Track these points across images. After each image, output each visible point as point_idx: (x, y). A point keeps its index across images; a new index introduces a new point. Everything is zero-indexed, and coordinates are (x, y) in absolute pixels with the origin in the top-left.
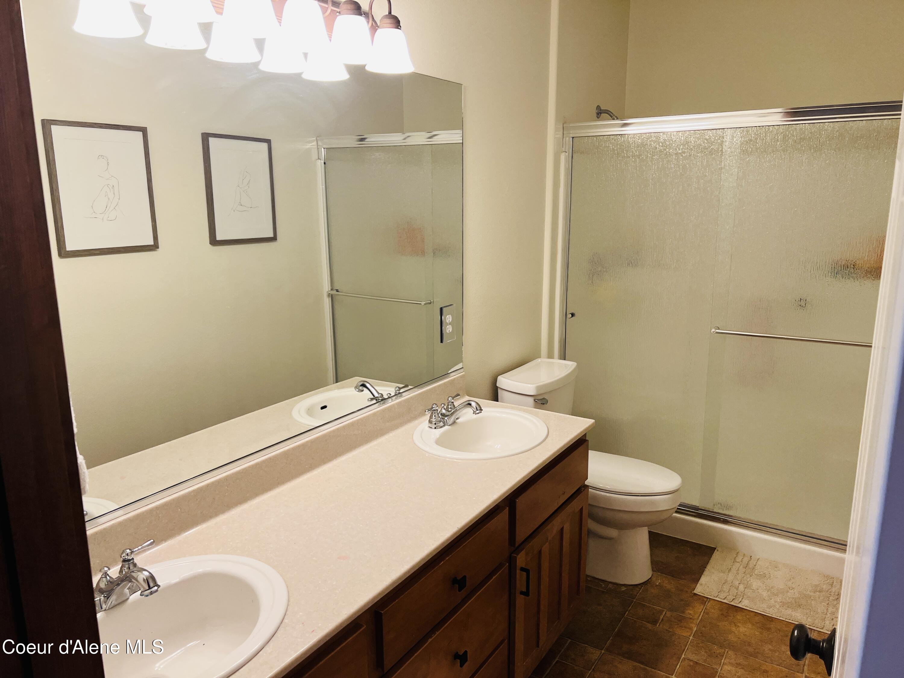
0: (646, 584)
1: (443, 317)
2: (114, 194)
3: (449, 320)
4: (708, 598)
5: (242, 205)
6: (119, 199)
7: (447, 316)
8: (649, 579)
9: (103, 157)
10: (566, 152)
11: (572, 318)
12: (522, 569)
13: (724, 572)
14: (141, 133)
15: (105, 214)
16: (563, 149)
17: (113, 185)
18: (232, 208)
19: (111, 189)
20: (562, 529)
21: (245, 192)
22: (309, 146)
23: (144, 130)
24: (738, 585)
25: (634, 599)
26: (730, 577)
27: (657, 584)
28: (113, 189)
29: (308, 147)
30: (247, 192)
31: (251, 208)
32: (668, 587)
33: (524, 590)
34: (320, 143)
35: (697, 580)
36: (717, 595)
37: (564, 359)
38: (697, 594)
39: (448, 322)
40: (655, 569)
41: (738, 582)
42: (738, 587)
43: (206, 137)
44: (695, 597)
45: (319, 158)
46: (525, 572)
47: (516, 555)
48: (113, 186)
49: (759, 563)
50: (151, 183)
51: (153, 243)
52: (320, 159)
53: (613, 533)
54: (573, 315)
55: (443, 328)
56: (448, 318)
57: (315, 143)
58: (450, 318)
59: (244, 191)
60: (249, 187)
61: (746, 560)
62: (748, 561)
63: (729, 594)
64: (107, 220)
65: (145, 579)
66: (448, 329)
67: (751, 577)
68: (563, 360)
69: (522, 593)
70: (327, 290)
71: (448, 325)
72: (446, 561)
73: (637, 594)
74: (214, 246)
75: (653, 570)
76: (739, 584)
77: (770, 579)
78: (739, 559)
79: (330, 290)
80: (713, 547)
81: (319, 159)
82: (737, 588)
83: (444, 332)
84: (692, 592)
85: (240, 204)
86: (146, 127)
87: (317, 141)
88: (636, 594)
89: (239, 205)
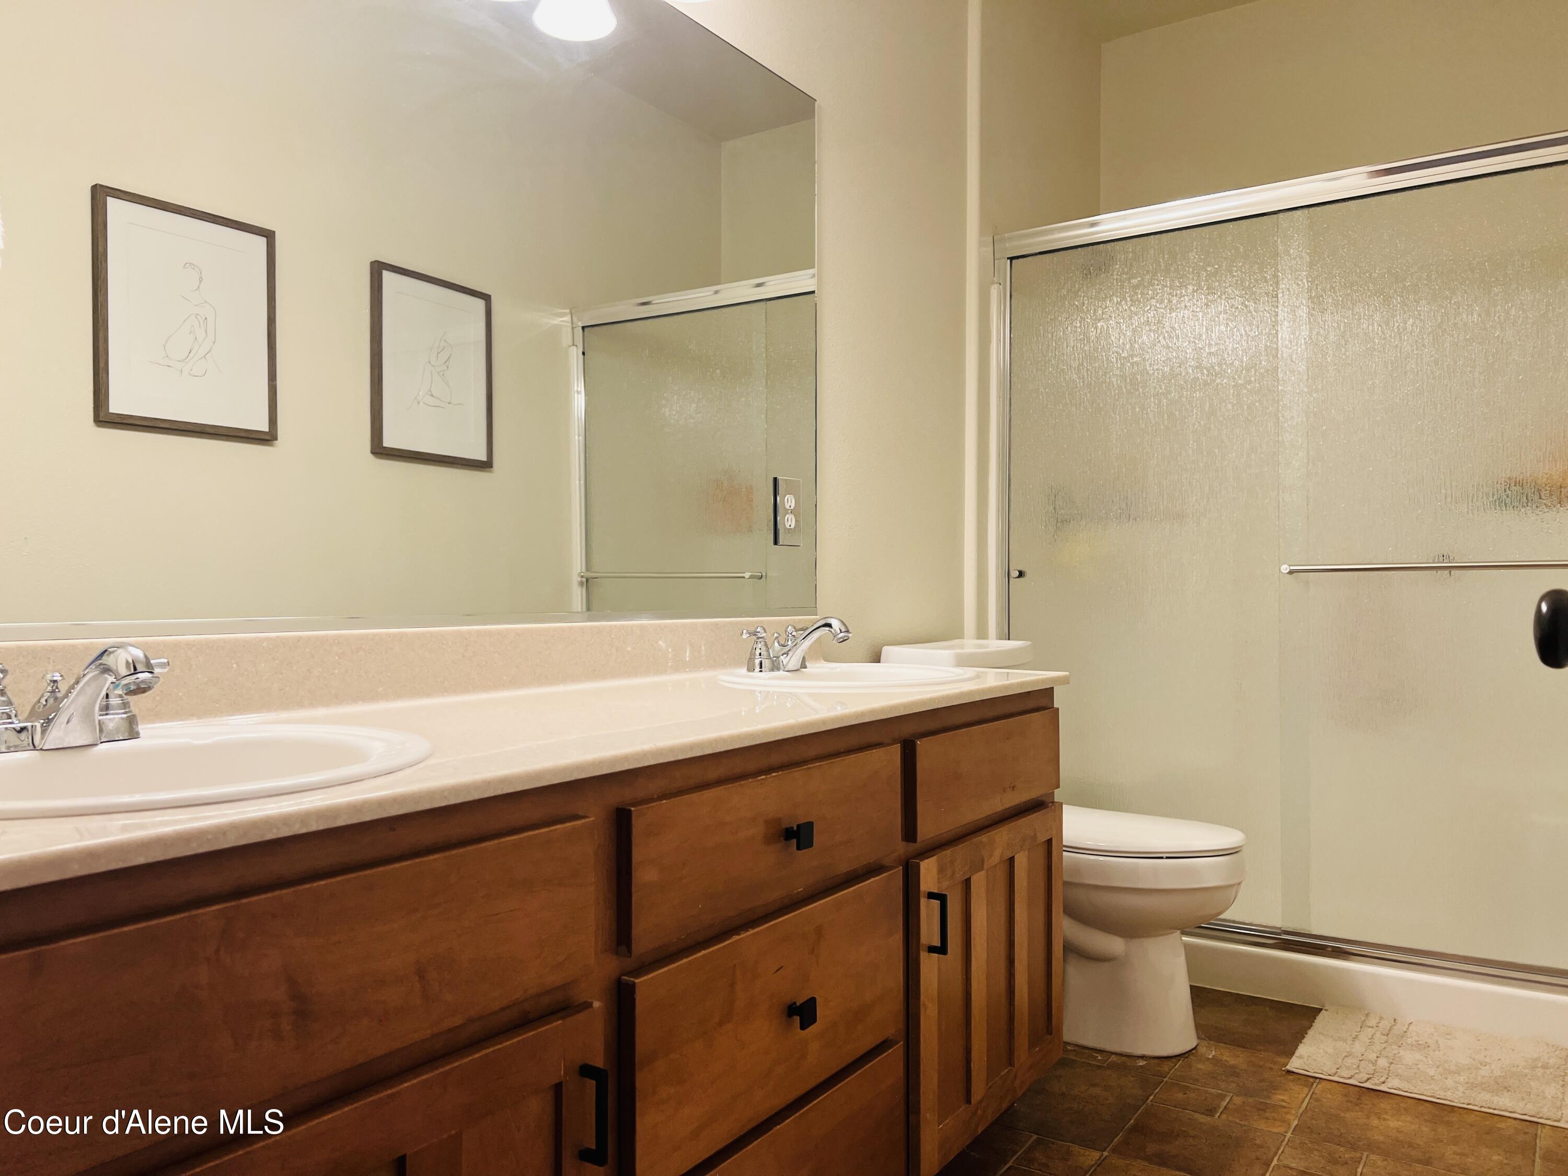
0: (1186, 1058)
1: (778, 498)
2: (206, 332)
3: (789, 505)
4: (1317, 1078)
5: (433, 394)
6: (214, 343)
7: (785, 496)
8: (1193, 1049)
9: (193, 267)
10: (1000, 284)
11: (1018, 579)
12: (931, 896)
13: (1345, 1041)
14: (265, 239)
15: (187, 362)
16: (995, 279)
17: (207, 317)
18: (415, 398)
19: (202, 324)
20: (1011, 860)
21: (440, 375)
22: (557, 321)
23: (269, 236)
24: (1375, 1059)
25: (1165, 1078)
26: (1358, 1048)
27: (1210, 1057)
28: (205, 323)
29: (555, 322)
30: (443, 375)
31: (449, 403)
32: (1232, 1062)
33: (937, 942)
34: (575, 320)
35: (1291, 1054)
36: (1334, 1071)
37: (1007, 638)
38: (1293, 1072)
39: (788, 508)
40: (1203, 1036)
41: (1375, 1055)
42: (1376, 1061)
43: (378, 269)
44: (1291, 1077)
45: (575, 344)
46: (936, 899)
47: (918, 861)
48: (206, 319)
49: (1411, 1028)
50: (273, 325)
51: (266, 429)
52: (576, 346)
53: (1114, 945)
54: (1021, 574)
55: (778, 518)
56: (788, 499)
57: (568, 318)
58: (791, 502)
59: (438, 372)
60: (448, 367)
61: (1385, 1024)
62: (1391, 1027)
63: (1358, 1072)
64: (189, 374)
65: (130, 661)
66: (788, 521)
67: (1400, 1048)
68: (1006, 640)
69: (932, 949)
70: (579, 571)
71: (789, 514)
72: (770, 777)
73: (1170, 1070)
74: (378, 458)
75: (1198, 1038)
76: (1377, 1057)
77: (1439, 1051)
78: (1372, 1022)
79: (584, 570)
80: (1317, 1008)
81: (573, 345)
82: (1374, 1063)
83: (780, 526)
84: (1283, 1069)
85: (429, 393)
86: (275, 232)
87: (572, 316)
88: (1168, 1071)
89: (429, 395)
